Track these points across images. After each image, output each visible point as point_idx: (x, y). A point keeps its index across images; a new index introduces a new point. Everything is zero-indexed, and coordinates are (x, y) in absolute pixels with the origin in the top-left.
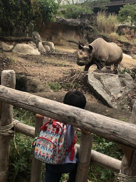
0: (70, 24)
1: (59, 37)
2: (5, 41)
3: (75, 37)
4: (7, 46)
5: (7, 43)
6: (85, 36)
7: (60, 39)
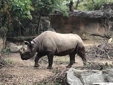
0: (91, 17)
1: (81, 32)
2: (14, 41)
3: (99, 30)
4: (16, 46)
5: (17, 43)
6: (111, 28)
7: (83, 33)
